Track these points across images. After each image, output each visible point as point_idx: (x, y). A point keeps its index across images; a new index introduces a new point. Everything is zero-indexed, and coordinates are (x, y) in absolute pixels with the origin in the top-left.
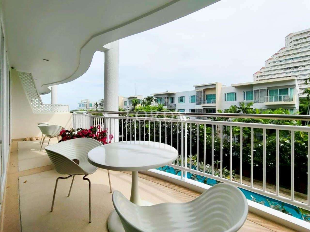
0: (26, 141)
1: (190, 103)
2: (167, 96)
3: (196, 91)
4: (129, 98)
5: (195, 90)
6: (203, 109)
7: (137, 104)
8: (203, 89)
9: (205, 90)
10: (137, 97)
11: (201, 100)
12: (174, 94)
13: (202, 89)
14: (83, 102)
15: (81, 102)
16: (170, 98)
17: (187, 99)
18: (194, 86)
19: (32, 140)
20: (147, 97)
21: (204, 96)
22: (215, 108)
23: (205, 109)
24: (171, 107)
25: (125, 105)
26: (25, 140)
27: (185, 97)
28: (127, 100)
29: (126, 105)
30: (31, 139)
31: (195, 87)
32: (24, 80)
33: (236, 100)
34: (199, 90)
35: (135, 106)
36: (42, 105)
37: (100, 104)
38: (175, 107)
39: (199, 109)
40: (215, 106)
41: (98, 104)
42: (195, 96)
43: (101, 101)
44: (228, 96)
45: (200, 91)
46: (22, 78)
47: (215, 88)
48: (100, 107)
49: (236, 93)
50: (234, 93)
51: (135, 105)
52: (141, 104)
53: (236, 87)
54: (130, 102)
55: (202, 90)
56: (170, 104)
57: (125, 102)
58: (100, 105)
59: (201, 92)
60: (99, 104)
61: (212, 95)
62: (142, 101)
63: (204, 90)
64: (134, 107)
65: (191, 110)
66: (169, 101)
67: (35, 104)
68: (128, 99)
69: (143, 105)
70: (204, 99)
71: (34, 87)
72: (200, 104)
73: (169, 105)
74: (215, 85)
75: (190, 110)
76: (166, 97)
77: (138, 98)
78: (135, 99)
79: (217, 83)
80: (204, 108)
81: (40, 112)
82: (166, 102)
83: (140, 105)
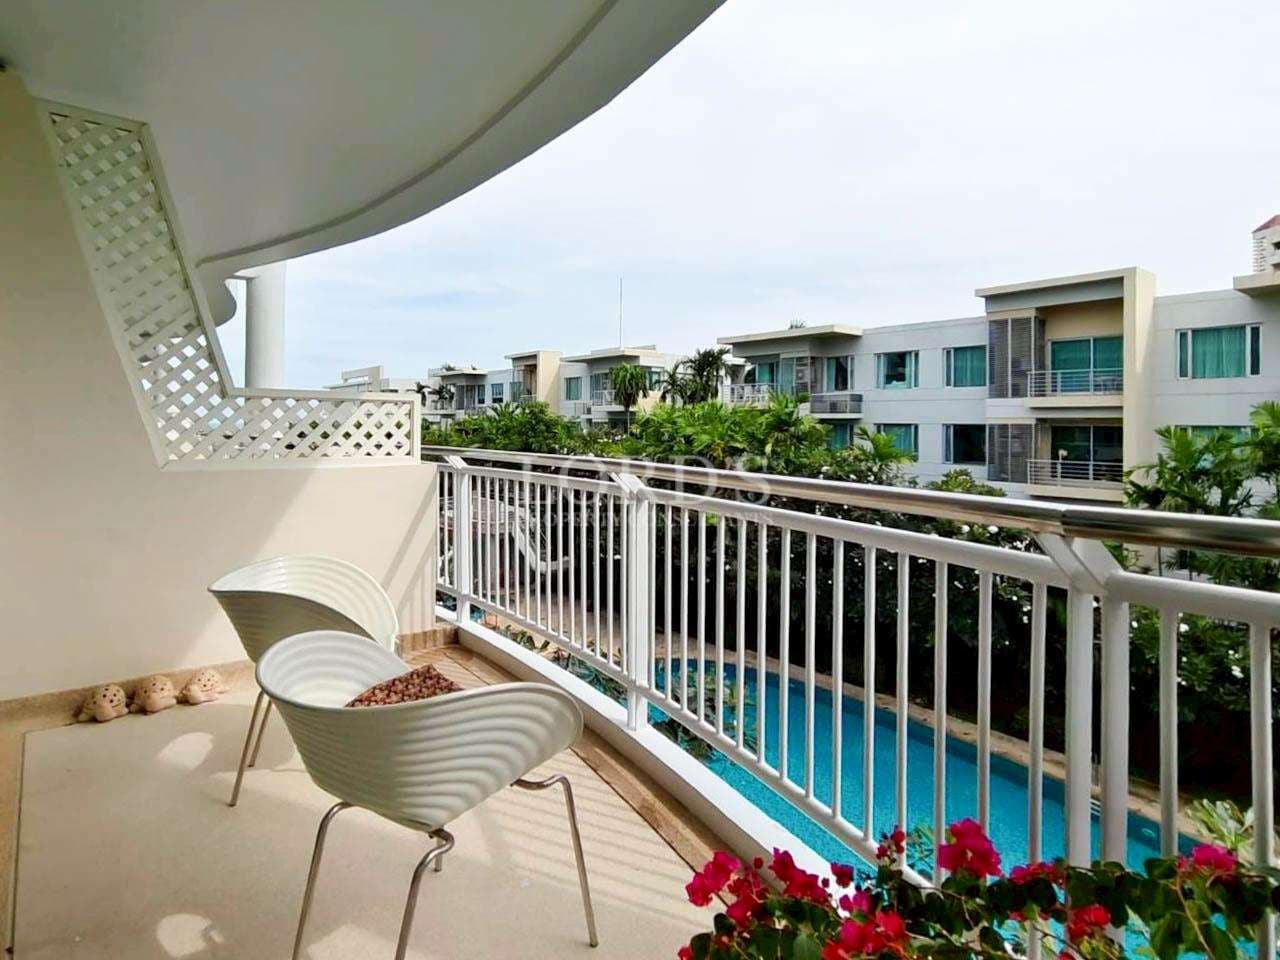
0: (94, 720)
1: (951, 388)
2: (811, 350)
3: (992, 322)
4: (592, 362)
5: (985, 314)
6: (1036, 425)
7: (641, 393)
8: (1037, 309)
9: (1045, 316)
10: (636, 358)
11: (1019, 373)
12: (851, 339)
13: (1027, 310)
14: (351, 381)
15: (341, 382)
16: (829, 359)
17: (931, 367)
18: (977, 291)
19: (143, 711)
20: (693, 355)
21: (1041, 349)
22: (1120, 420)
23: (1047, 425)
24: (834, 408)
25: (569, 397)
26: (83, 709)
27: (917, 355)
28: (579, 370)
29: (577, 399)
30: (137, 701)
31: (983, 300)
32: (88, 175)
33: (1255, 370)
34: (1009, 316)
35: (627, 406)
36: (223, 394)
37: (439, 392)
38: (860, 412)
39: (1010, 422)
40: (1120, 408)
41: (426, 390)
42: (982, 348)
43: (444, 377)
44: (1200, 349)
45: (1015, 321)
46: (73, 159)
47: (1118, 303)
48: (436, 409)
49: (1255, 332)
50: (1242, 328)
51: (629, 399)
52: (661, 393)
53: (1252, 296)
54: (596, 382)
55: (1032, 314)
56: (829, 393)
57: (569, 380)
58: (436, 397)
59: (1020, 324)
60: (430, 390)
61: (1089, 341)
62: (666, 378)
63: (1041, 317)
64: (621, 408)
65: (955, 426)
66: (819, 376)
67: (174, 386)
68: (585, 365)
69: (674, 400)
70: (1041, 365)
71: (166, 239)
72: (1017, 392)
73: (821, 400)
74: (1118, 281)
75: (948, 427)
76: (805, 352)
77: (643, 362)
78: (628, 366)
79: (1134, 269)
80: (1038, 420)
81: (182, 456)
82: (808, 379)
83: (655, 395)
